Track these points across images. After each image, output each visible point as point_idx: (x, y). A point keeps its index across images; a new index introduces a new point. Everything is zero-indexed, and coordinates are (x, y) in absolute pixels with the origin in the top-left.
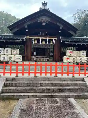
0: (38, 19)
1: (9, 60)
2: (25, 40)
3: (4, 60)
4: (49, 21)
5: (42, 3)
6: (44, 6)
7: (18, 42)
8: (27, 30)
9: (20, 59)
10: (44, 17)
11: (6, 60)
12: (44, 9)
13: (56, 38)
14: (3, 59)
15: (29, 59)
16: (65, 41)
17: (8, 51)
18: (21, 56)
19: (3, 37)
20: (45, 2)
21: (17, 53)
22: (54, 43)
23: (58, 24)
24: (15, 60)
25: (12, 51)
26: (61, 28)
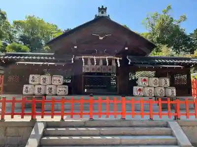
2: (73, 62)
5: (99, 8)
6: (102, 13)
7: (62, 65)
8: (76, 47)
9: (65, 91)
11: (42, 92)
12: (103, 17)
13: (121, 59)
14: (38, 91)
16: (135, 63)
17: (45, 79)
18: (67, 86)
20: (103, 6)
21: (60, 82)
22: (119, 65)
25: (53, 79)
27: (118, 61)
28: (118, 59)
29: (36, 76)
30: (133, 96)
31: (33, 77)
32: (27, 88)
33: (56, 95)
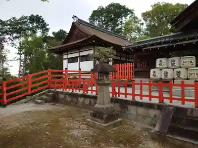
1: (176, 77)
3: (166, 76)
7: (193, 43)
9: (197, 74)
11: (170, 77)
17: (174, 61)
19: (163, 40)
25: (182, 61)
29: (164, 60)
31: (161, 61)
32: (154, 72)
33: (187, 79)
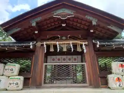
0: (54, 13)
2: (31, 47)
4: (72, 15)
8: (36, 32)
9: (17, 84)
10: (63, 9)
13: (86, 43)
15: (38, 84)
18: (22, 78)
21: (13, 72)
23: (88, 18)
24: (8, 88)
25: (5, 68)
26: (94, 23)
27: (84, 46)
28: (84, 43)
30: (109, 88)
33: (7, 90)
